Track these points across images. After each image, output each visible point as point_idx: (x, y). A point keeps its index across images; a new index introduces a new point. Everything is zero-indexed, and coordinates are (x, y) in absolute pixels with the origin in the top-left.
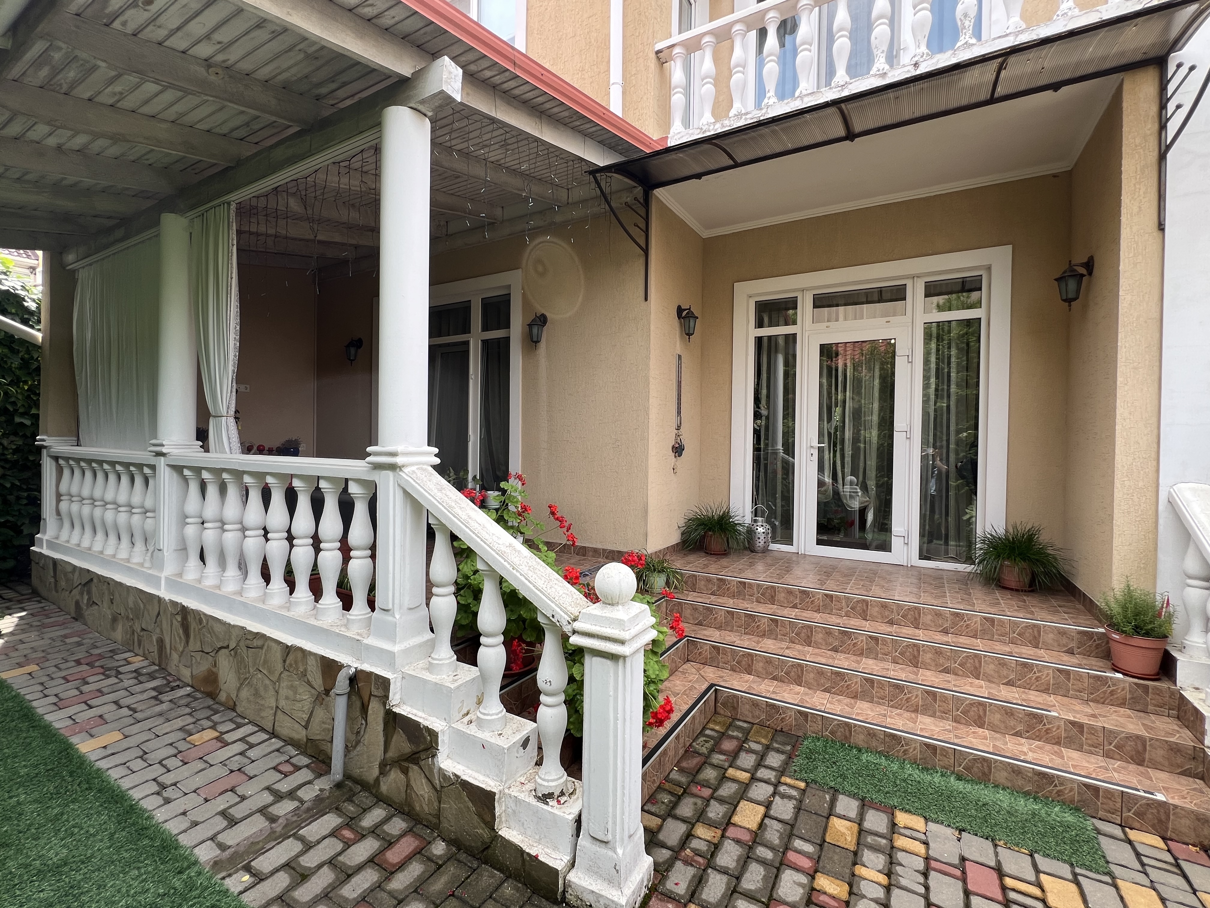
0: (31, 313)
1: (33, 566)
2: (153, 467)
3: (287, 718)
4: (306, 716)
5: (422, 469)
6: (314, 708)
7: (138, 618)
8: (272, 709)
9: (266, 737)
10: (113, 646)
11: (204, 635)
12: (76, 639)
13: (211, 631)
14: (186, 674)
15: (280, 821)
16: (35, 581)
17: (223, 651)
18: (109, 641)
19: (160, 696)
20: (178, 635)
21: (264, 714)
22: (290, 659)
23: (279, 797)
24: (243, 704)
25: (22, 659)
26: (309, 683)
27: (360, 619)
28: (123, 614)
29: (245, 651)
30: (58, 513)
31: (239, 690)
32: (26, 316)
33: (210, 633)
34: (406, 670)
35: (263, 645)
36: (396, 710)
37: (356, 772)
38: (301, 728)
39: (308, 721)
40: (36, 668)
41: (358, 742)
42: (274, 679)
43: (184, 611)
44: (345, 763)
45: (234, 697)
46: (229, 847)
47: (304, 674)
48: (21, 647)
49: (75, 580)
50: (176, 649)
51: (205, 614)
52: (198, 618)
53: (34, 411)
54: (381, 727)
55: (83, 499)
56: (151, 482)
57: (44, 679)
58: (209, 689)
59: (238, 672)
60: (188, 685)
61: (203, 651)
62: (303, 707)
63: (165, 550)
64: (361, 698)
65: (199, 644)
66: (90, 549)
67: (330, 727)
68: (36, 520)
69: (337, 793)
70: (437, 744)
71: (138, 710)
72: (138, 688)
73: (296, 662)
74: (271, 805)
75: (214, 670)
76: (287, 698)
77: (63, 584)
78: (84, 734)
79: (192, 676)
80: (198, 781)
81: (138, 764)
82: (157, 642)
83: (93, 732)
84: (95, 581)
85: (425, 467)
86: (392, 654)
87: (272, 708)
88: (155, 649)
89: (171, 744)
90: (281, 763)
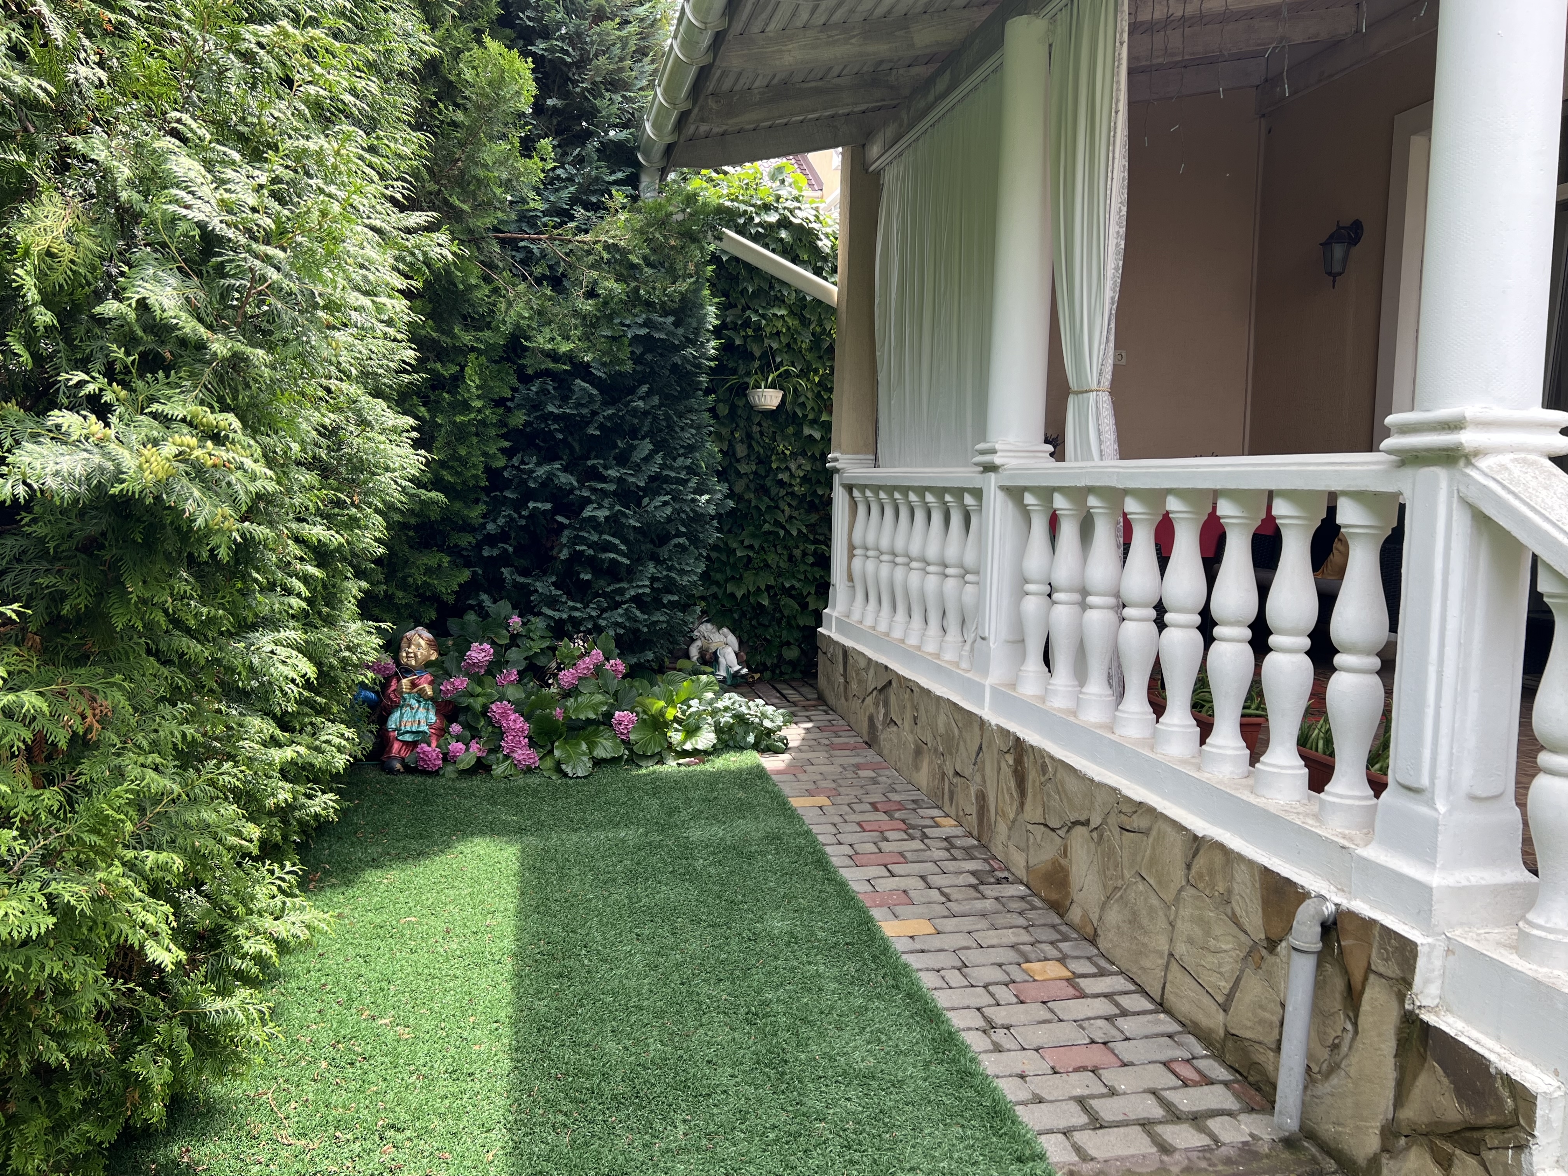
0: (825, 259)
1: (821, 658)
2: (978, 493)
3: (1188, 980)
4: (1225, 986)
5: (1525, 461)
6: (1242, 971)
7: (951, 754)
8: (1161, 957)
9: (1150, 1006)
10: (916, 795)
11: (1049, 795)
12: (871, 774)
13: (1061, 790)
14: (1018, 861)
15: (1177, 1156)
16: (822, 681)
17: (1080, 830)
18: (911, 787)
19: (981, 887)
20: (1008, 789)
21: (1146, 963)
22: (1200, 863)
23: (1174, 1116)
24: (1110, 935)
25: (811, 786)
26: (1235, 920)
27: (1350, 807)
28: (929, 745)
29: (1117, 836)
30: (851, 578)
31: (1103, 907)
32: (819, 264)
33: (1059, 793)
34: (1457, 934)
35: (1150, 829)
36: (1425, 1017)
37: (1327, 1130)
38: (1214, 1007)
39: (1230, 997)
40: (827, 802)
41: (1334, 1068)
42: (1169, 897)
43: (1019, 747)
44: (1303, 1103)
45: (1094, 918)
46: (1092, 1159)
47: (1226, 900)
48: (809, 768)
49: (869, 682)
50: (1004, 815)
51: (1052, 758)
52: (1040, 761)
53: (824, 417)
54: (1389, 1046)
55: (882, 553)
56: (974, 521)
57: (837, 819)
58: (1054, 896)
59: (1103, 872)
60: (1022, 883)
61: (1046, 825)
62: (1220, 965)
63: (992, 639)
64: (1346, 972)
65: (1040, 810)
66: (887, 634)
67: (1276, 1019)
68: (823, 589)
69: (1286, 1155)
70: (1532, 1122)
71: (952, 898)
72: (950, 866)
73: (1211, 872)
74: (1161, 1123)
75: (1063, 862)
76: (1190, 941)
77: (854, 686)
78: (885, 909)
79: (1028, 867)
80: (1041, 1035)
81: (954, 977)
82: (976, 798)
83: (898, 910)
84: (894, 684)
85: (1532, 457)
86: (1424, 891)
87: (1160, 954)
88: (973, 809)
89: (1000, 965)
90: (1176, 1060)
